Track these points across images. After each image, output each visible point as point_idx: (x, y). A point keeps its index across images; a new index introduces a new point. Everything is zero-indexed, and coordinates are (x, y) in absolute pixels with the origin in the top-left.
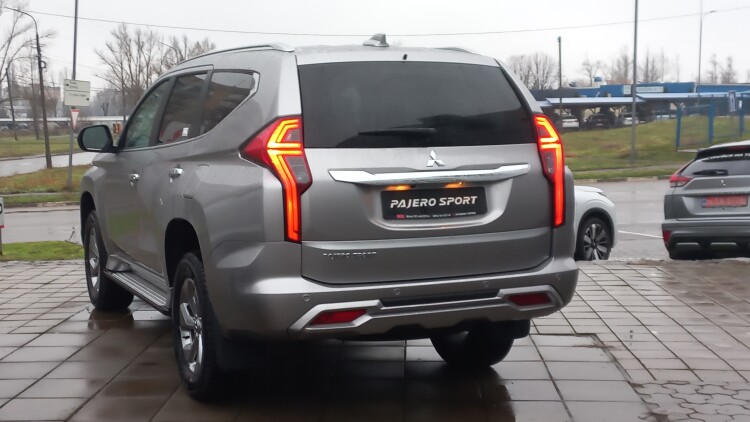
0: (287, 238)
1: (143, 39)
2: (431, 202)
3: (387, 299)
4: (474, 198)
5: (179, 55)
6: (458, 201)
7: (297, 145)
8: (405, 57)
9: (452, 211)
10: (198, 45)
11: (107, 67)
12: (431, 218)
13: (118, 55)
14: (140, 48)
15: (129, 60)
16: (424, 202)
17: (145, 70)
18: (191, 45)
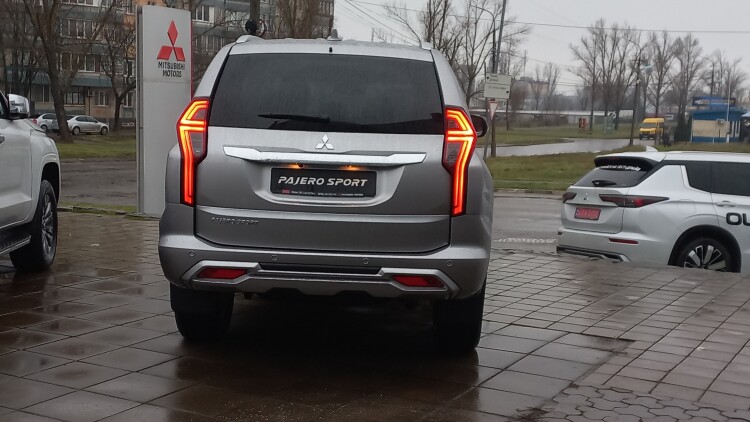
0: (182, 201)
1: (620, 34)
2: (320, 182)
3: (266, 264)
4: (364, 181)
5: (657, 52)
6: (347, 182)
7: (202, 123)
8: (331, 50)
9: (339, 191)
10: (679, 41)
11: (579, 63)
12: (317, 196)
13: (592, 50)
14: (615, 43)
15: (603, 57)
16: (312, 181)
17: (619, 66)
18: (672, 41)
